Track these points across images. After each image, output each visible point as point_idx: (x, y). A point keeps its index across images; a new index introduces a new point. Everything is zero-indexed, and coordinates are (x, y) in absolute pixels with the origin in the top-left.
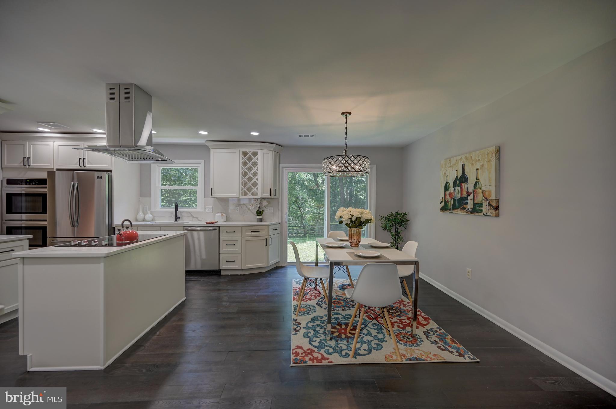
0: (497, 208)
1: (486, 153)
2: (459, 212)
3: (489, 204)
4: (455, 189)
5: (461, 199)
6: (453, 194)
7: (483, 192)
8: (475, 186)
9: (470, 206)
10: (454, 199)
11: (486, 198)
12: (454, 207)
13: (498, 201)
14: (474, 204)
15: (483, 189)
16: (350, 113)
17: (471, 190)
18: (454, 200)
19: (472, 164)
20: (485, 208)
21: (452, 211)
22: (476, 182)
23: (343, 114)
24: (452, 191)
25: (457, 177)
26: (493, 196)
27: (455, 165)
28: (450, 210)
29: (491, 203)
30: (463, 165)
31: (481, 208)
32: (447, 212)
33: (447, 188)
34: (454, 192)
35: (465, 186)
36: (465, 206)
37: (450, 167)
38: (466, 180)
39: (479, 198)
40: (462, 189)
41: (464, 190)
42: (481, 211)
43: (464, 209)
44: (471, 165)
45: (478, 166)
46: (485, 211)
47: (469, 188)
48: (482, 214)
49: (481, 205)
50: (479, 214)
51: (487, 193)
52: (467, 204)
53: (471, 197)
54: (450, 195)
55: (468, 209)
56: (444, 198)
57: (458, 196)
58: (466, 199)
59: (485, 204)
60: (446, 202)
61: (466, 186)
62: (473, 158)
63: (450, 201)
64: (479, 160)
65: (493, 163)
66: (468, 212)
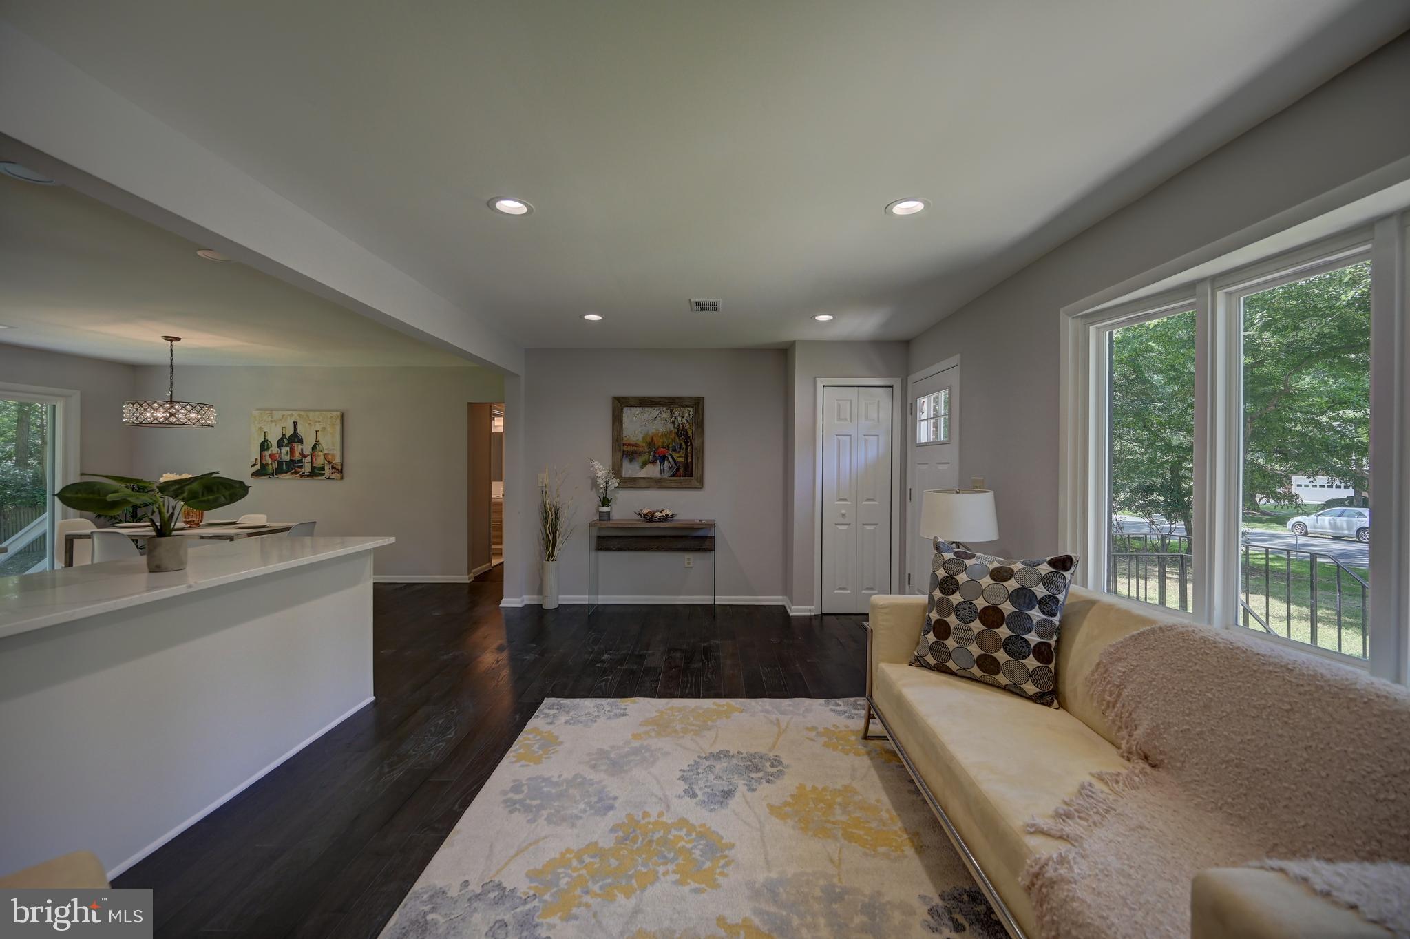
0: (341, 472)
1: (329, 416)
2: (288, 476)
3: (333, 468)
4: (280, 450)
5: (292, 462)
6: (277, 455)
7: (325, 455)
8: (314, 448)
9: (307, 468)
10: (278, 462)
11: (329, 461)
12: (279, 471)
13: (342, 464)
14: (313, 468)
15: (325, 452)
16: (178, 339)
17: (307, 451)
18: (280, 463)
19: (310, 424)
20: (327, 471)
21: (276, 476)
22: (315, 444)
23: (167, 338)
24: (274, 452)
25: (284, 435)
26: (338, 460)
27: (281, 420)
28: (272, 474)
29: (335, 466)
30: (295, 423)
31: (323, 472)
32: (267, 477)
33: (264, 446)
34: (279, 452)
35: (298, 447)
36: (299, 470)
37: (272, 421)
38: (301, 441)
39: (320, 461)
40: (292, 451)
41: (296, 452)
42: (323, 474)
43: (296, 473)
44: (307, 425)
45: (318, 427)
46: (327, 474)
47: (304, 450)
48: (323, 477)
49: (323, 468)
50: (320, 478)
51: (330, 457)
52: (301, 467)
53: (309, 459)
54: (270, 456)
55: (304, 473)
56: (259, 459)
57: (288, 458)
58: (300, 461)
59: (327, 468)
60: (263, 466)
61: (300, 447)
62: (311, 418)
63: (272, 464)
64: (319, 422)
65: (338, 428)
66: (303, 476)
